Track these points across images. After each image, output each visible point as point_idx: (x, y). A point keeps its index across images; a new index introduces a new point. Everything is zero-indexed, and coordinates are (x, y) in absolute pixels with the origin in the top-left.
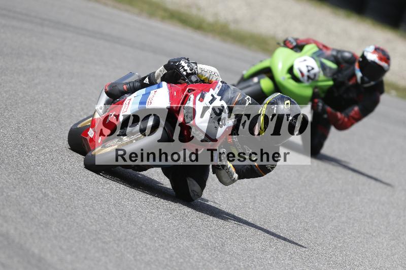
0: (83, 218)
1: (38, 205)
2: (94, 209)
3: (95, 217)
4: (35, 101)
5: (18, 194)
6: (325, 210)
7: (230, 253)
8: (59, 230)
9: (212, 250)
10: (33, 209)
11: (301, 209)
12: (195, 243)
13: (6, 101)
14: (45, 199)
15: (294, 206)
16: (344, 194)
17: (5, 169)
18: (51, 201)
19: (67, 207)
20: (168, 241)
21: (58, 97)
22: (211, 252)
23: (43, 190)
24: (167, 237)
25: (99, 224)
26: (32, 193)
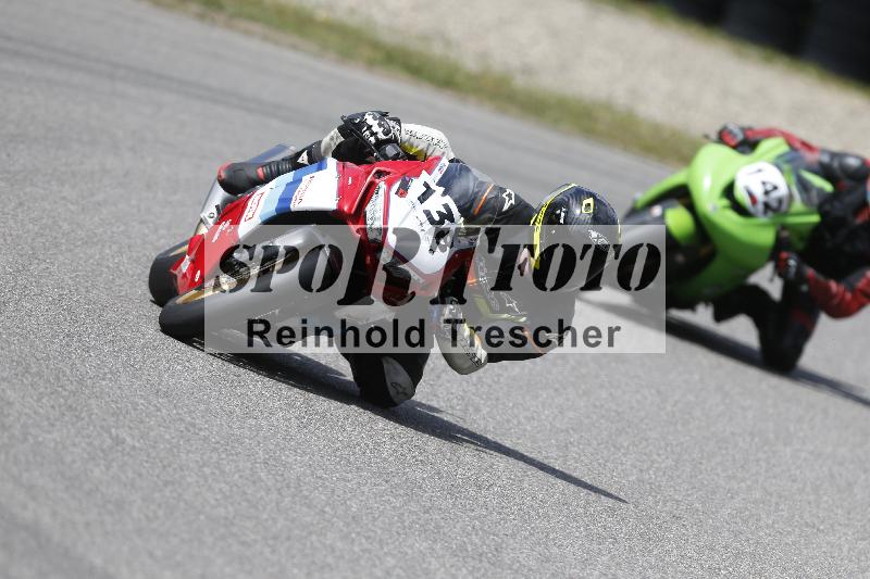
0: (197, 489)
1: (103, 462)
2: (223, 472)
3: (224, 490)
4: (95, 240)
5: (58, 439)
6: (718, 475)
7: (515, 567)
8: (147, 517)
9: (474, 559)
10: (92, 472)
11: (664, 473)
12: (439, 546)
13: (33, 239)
14: (117, 451)
15: (651, 466)
16: (756, 440)
17: (32, 385)
18: (129, 454)
19: (164, 467)
20: (381, 540)
21: (147, 231)
22: (472, 564)
23: (113, 430)
24: (379, 532)
25: (232, 504)
26: (89, 437)
